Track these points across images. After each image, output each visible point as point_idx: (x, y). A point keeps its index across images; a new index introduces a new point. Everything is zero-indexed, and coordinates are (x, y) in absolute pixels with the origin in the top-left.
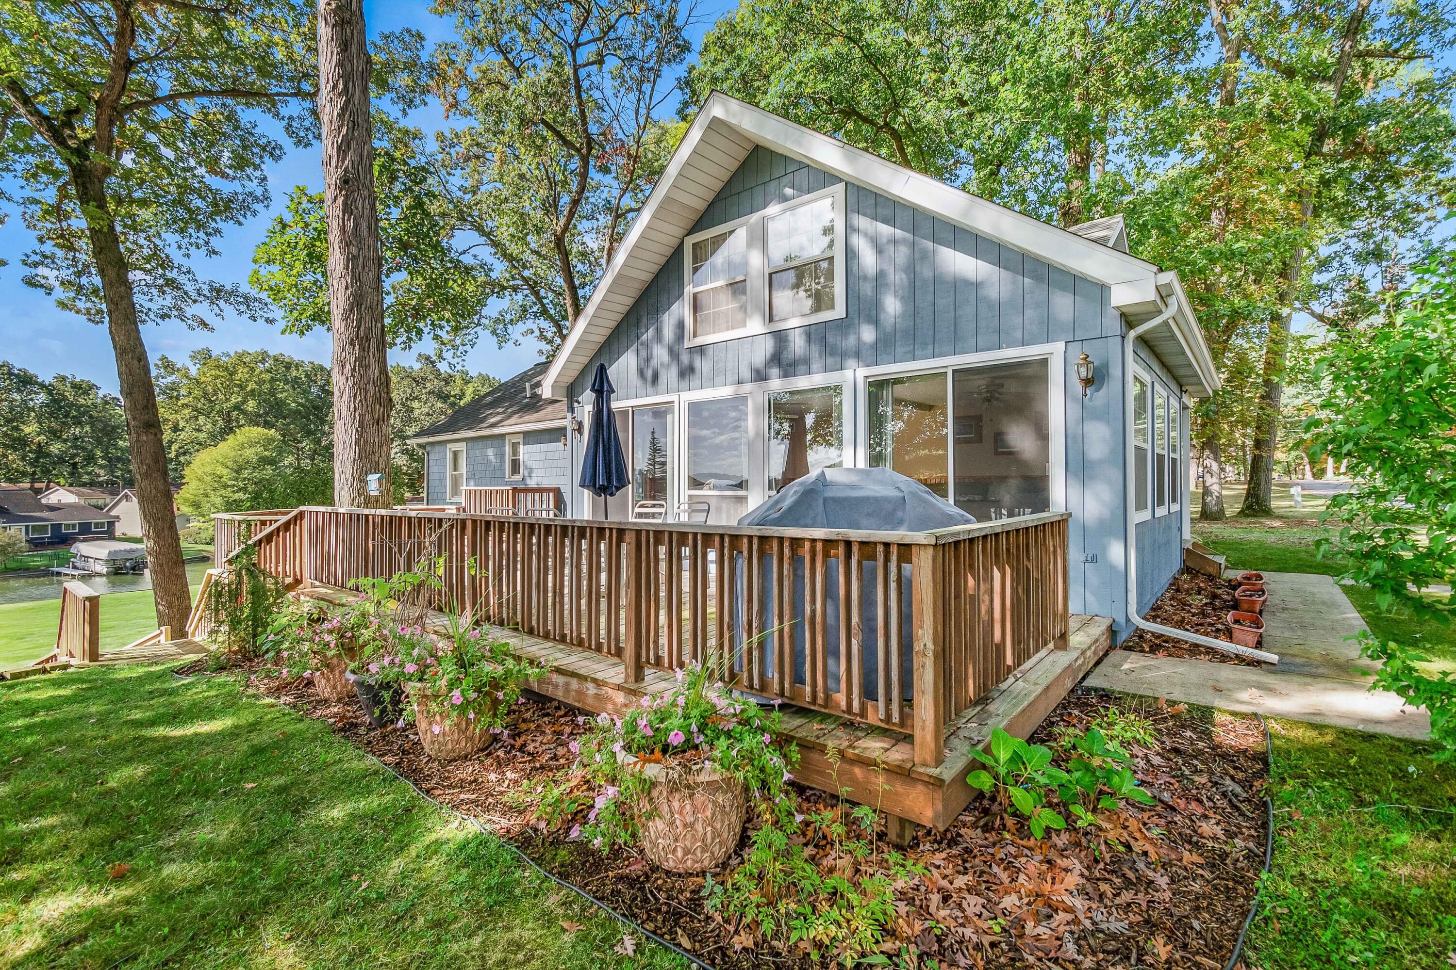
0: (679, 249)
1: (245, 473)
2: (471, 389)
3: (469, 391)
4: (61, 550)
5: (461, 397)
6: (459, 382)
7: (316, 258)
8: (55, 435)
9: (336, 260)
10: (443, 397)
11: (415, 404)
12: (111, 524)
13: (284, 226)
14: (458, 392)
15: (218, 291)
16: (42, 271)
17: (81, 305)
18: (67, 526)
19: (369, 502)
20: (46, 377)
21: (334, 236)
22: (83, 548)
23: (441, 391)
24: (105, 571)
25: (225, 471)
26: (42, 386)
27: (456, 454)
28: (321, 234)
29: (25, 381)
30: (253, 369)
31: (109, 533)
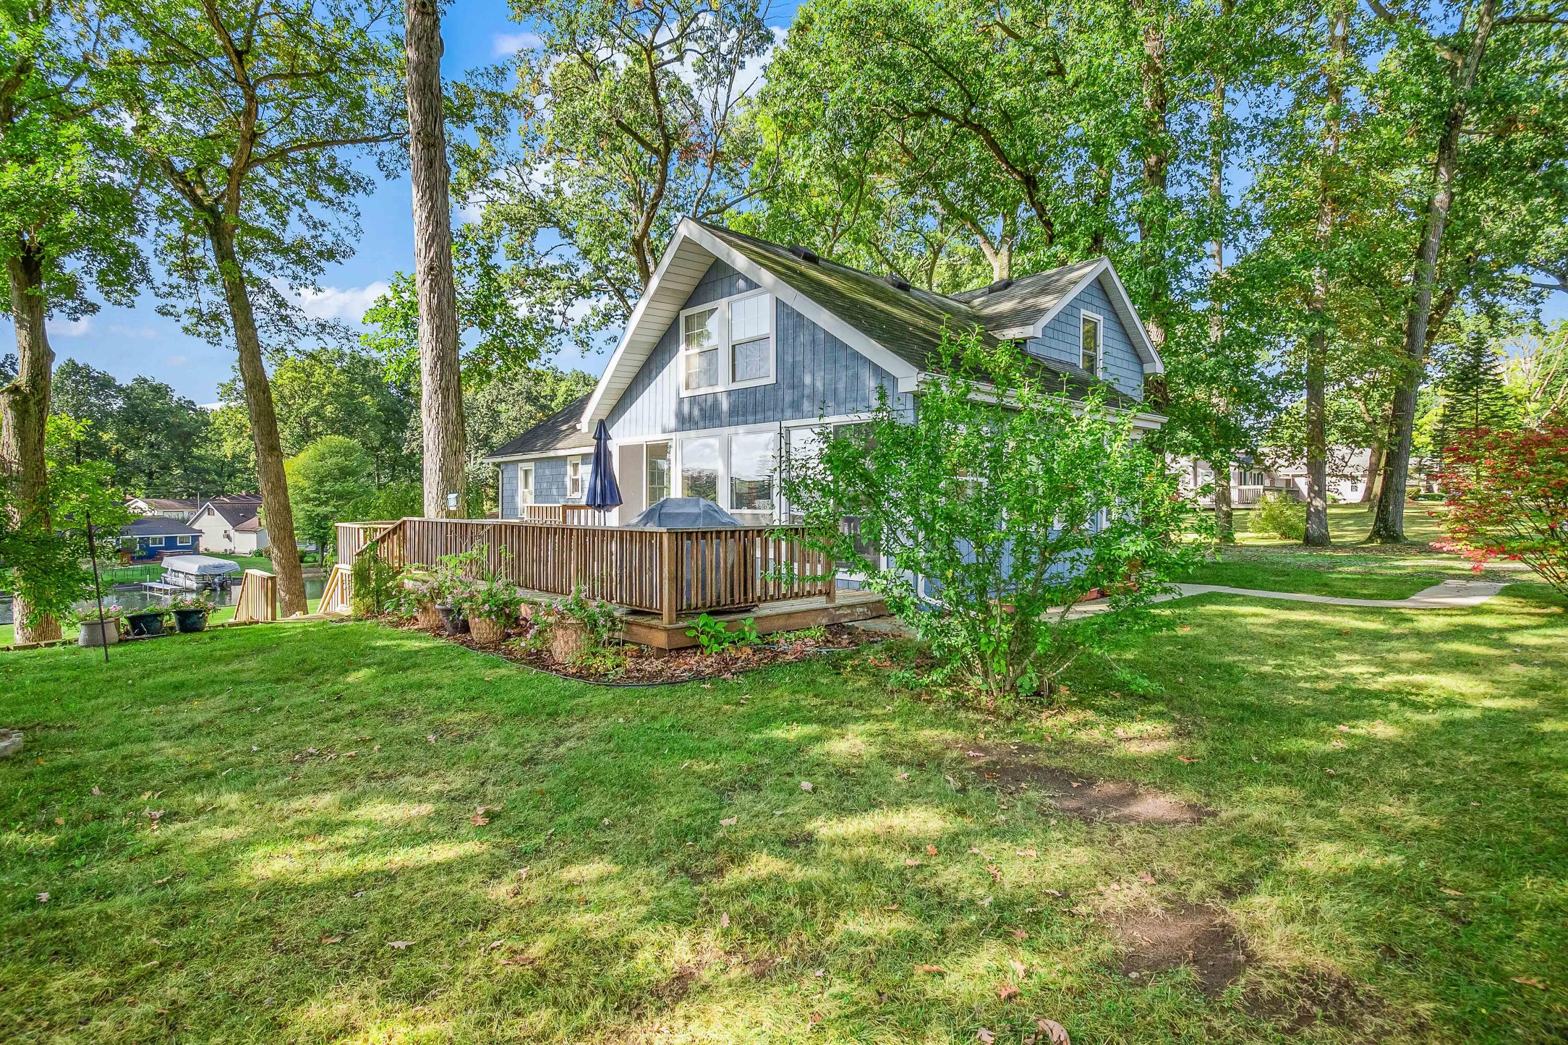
0: (676, 320)
1: (328, 486)
2: (563, 389)
3: (562, 388)
4: (152, 565)
5: (553, 397)
6: (550, 380)
7: (409, 324)
8: (134, 443)
9: (425, 328)
10: (531, 399)
11: (502, 407)
12: (195, 539)
13: (387, 301)
14: (548, 391)
15: (323, 327)
16: (171, 301)
17: (203, 329)
18: (154, 540)
19: (449, 514)
20: (124, 380)
21: (423, 309)
22: (171, 562)
23: (529, 393)
24: (195, 586)
25: (306, 484)
26: (120, 389)
27: (526, 472)
28: (413, 306)
29: (104, 384)
30: (330, 370)
31: (193, 549)
